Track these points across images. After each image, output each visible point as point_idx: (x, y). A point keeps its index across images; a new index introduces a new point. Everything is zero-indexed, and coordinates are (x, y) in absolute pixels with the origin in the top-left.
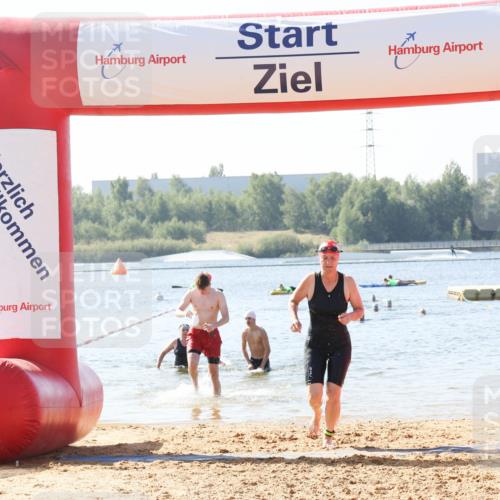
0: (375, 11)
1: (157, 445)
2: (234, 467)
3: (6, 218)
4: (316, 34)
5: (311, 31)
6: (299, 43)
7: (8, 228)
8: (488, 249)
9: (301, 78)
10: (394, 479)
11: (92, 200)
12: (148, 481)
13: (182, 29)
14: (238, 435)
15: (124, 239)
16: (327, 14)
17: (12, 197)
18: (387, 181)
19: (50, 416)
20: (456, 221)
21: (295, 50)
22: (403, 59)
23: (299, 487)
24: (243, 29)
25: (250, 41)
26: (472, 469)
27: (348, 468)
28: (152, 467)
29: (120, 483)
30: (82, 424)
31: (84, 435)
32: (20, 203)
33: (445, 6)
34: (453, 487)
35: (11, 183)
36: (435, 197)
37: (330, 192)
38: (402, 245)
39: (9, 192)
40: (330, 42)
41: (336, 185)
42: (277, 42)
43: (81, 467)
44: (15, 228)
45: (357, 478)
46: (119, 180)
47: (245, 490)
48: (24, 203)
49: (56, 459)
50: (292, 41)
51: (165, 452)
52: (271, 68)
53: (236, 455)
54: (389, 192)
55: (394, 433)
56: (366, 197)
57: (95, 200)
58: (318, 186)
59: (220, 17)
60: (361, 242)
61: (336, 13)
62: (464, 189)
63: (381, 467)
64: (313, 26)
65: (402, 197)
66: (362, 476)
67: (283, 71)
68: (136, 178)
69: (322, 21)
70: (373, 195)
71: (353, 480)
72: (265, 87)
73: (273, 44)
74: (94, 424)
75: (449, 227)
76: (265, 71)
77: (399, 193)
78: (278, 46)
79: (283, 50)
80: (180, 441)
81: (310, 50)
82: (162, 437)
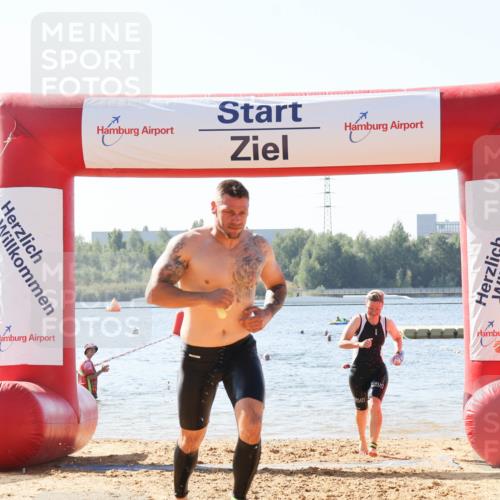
0: (334, 93)
1: (143, 456)
2: (208, 476)
3: (19, 262)
4: (283, 111)
5: (279, 109)
6: (269, 119)
7: (20, 271)
8: (425, 295)
9: (270, 148)
10: (343, 489)
11: (91, 247)
12: (135, 487)
13: (171, 105)
14: (211, 449)
15: (118, 282)
16: (293, 95)
17: (24, 245)
18: (341, 236)
19: (52, 431)
20: (399, 272)
21: (266, 125)
22: (357, 134)
23: (263, 494)
24: (222, 107)
25: (229, 116)
26: (407, 480)
27: (304, 478)
28: (138, 475)
29: (110, 488)
30: (79, 438)
31: (81, 447)
32: (31, 249)
33: (393, 91)
34: (392, 495)
35: (23, 233)
36: (381, 251)
37: (293, 245)
38: (353, 291)
39: (21, 241)
40: (296, 118)
41: (298, 239)
42: (251, 117)
43: (78, 474)
44: (25, 271)
45: (311, 487)
46: (115, 231)
47: (216, 495)
48: (34, 250)
49: (57, 468)
50: (264, 117)
51: (150, 462)
52: (246, 140)
53: (209, 466)
54: (343, 245)
55: (344, 449)
56: (323, 250)
57: (94, 248)
58: (283, 240)
59: (203, 96)
60: (319, 288)
61: (301, 94)
62: (406, 244)
63: (332, 477)
64: (282, 105)
65: (354, 250)
66: (315, 485)
67: (255, 142)
68: (130, 230)
69: (289, 101)
70: (329, 248)
71: (308, 488)
72: (240, 156)
73: (247, 119)
74: (90, 438)
75: (393, 277)
76: (240, 142)
77: (352, 247)
78: (251, 121)
79: (255, 124)
80: (162, 453)
81: (279, 125)
82: (147, 450)
